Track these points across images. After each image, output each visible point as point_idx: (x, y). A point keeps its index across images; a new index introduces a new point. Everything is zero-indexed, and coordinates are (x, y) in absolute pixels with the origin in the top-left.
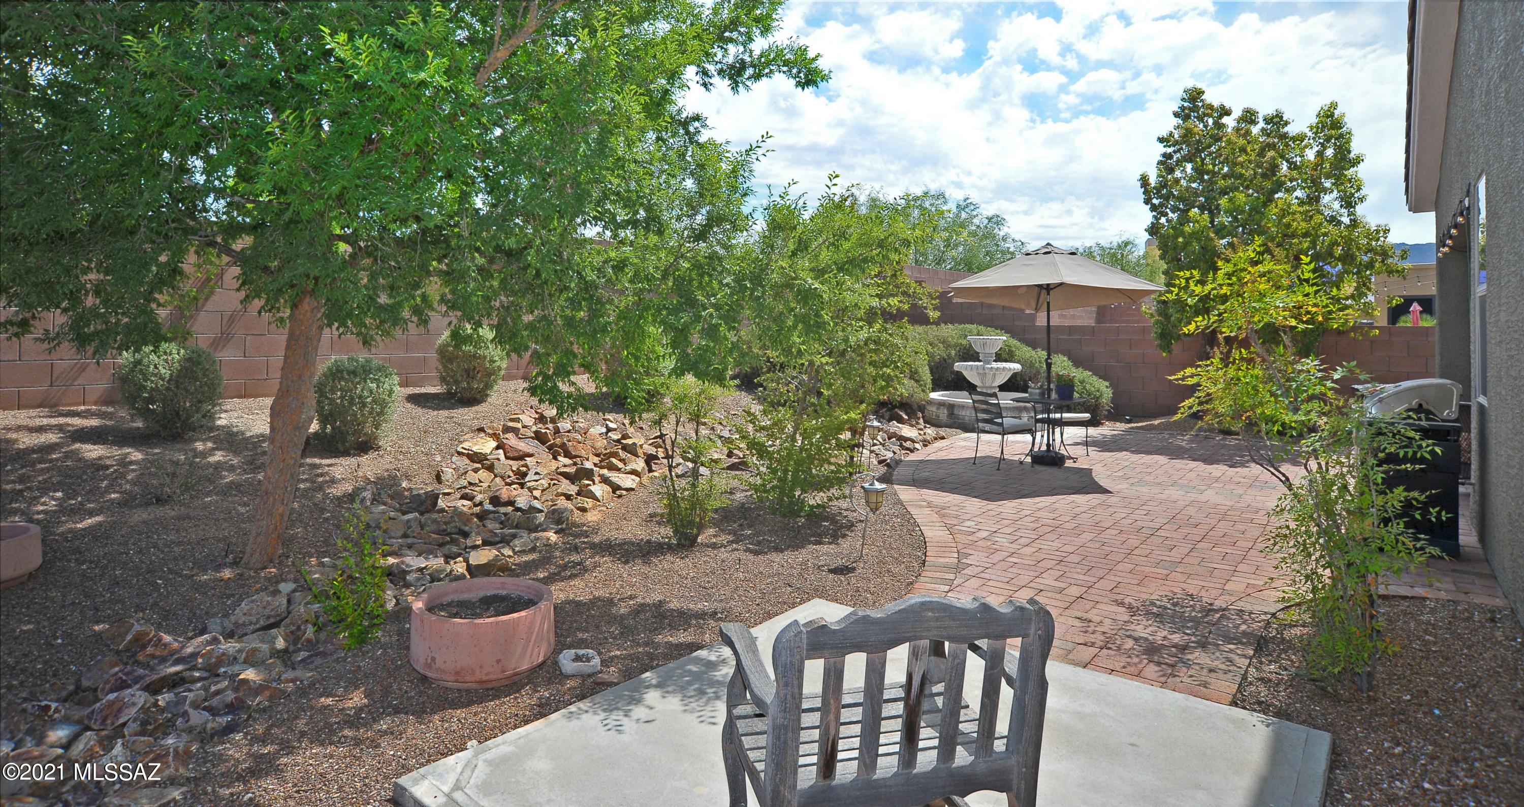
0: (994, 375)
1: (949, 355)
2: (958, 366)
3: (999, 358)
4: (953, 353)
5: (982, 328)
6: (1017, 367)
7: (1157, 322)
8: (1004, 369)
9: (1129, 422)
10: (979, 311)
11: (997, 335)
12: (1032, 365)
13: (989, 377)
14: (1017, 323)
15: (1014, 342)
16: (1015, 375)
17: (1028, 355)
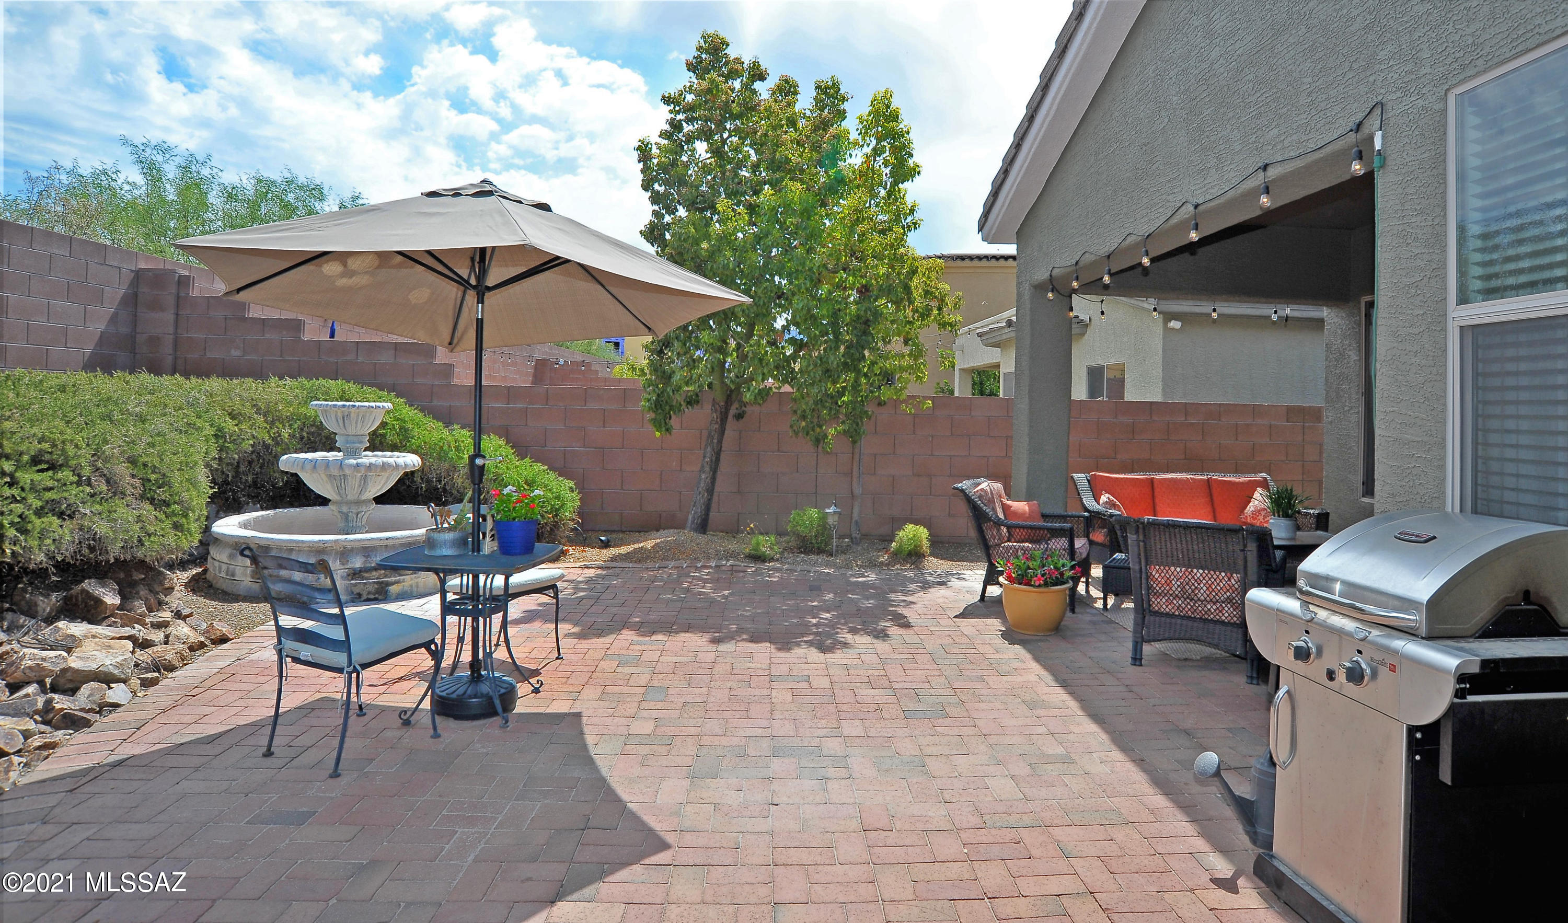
0: (365, 478)
1: (277, 439)
2: (289, 461)
3: (377, 443)
4: (286, 433)
5: (351, 387)
6: (411, 460)
7: (649, 383)
8: (385, 466)
9: (606, 545)
10: (351, 357)
11: (380, 399)
12: (442, 456)
13: (354, 482)
14: (419, 380)
15: (409, 413)
16: (408, 476)
17: (436, 436)
